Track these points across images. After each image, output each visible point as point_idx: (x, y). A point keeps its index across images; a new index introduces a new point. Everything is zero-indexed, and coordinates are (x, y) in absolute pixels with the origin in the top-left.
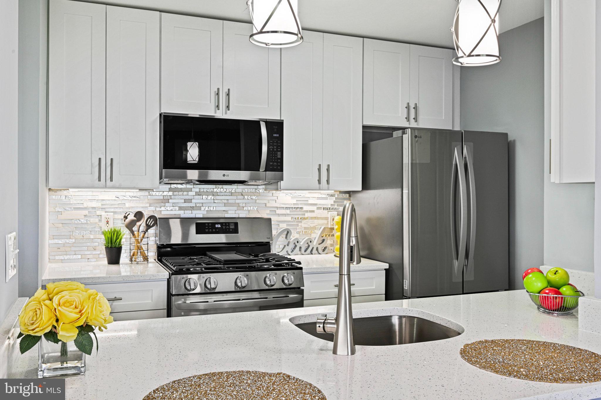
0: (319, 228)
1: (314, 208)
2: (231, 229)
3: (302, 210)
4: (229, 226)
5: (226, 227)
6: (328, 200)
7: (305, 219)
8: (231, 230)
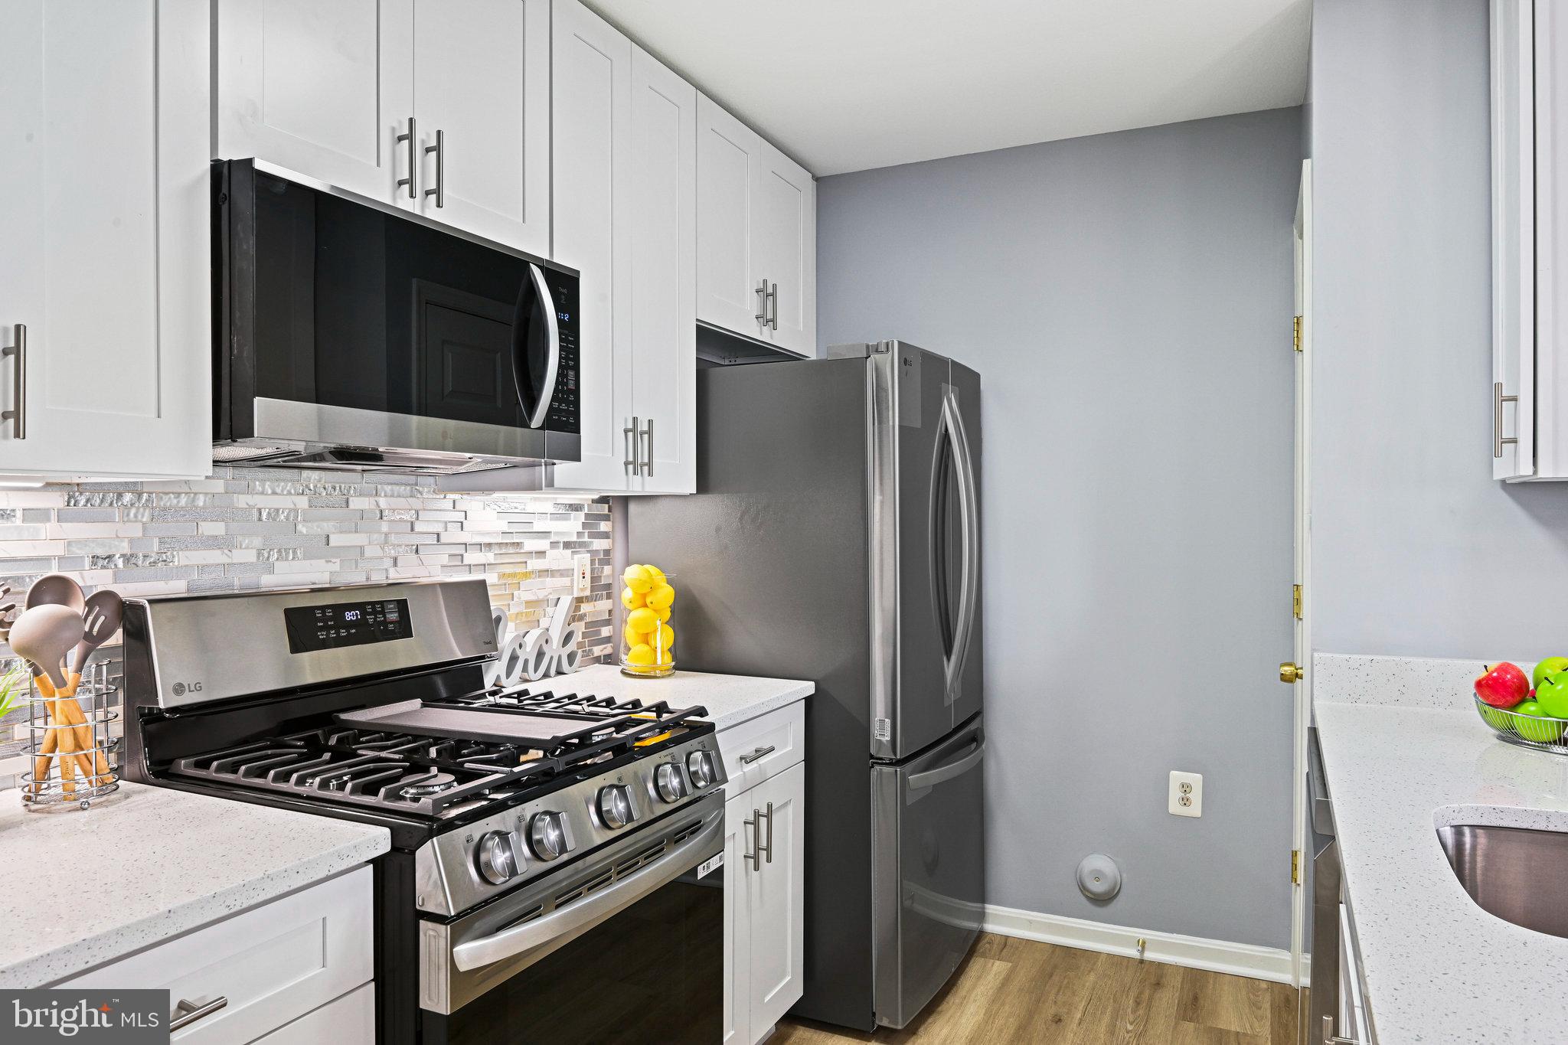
0: (555, 602)
1: (543, 544)
2: (391, 623)
3: (522, 551)
4: (383, 613)
5: (375, 619)
6: (572, 520)
7: (527, 575)
8: (391, 627)
